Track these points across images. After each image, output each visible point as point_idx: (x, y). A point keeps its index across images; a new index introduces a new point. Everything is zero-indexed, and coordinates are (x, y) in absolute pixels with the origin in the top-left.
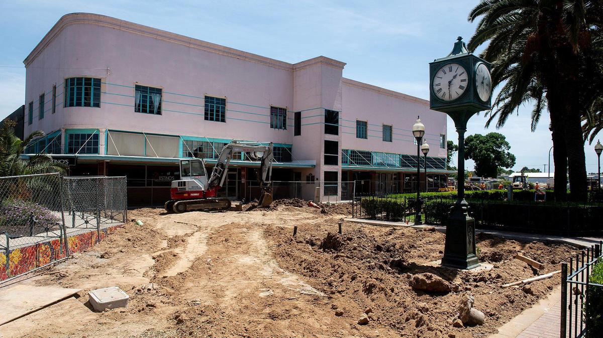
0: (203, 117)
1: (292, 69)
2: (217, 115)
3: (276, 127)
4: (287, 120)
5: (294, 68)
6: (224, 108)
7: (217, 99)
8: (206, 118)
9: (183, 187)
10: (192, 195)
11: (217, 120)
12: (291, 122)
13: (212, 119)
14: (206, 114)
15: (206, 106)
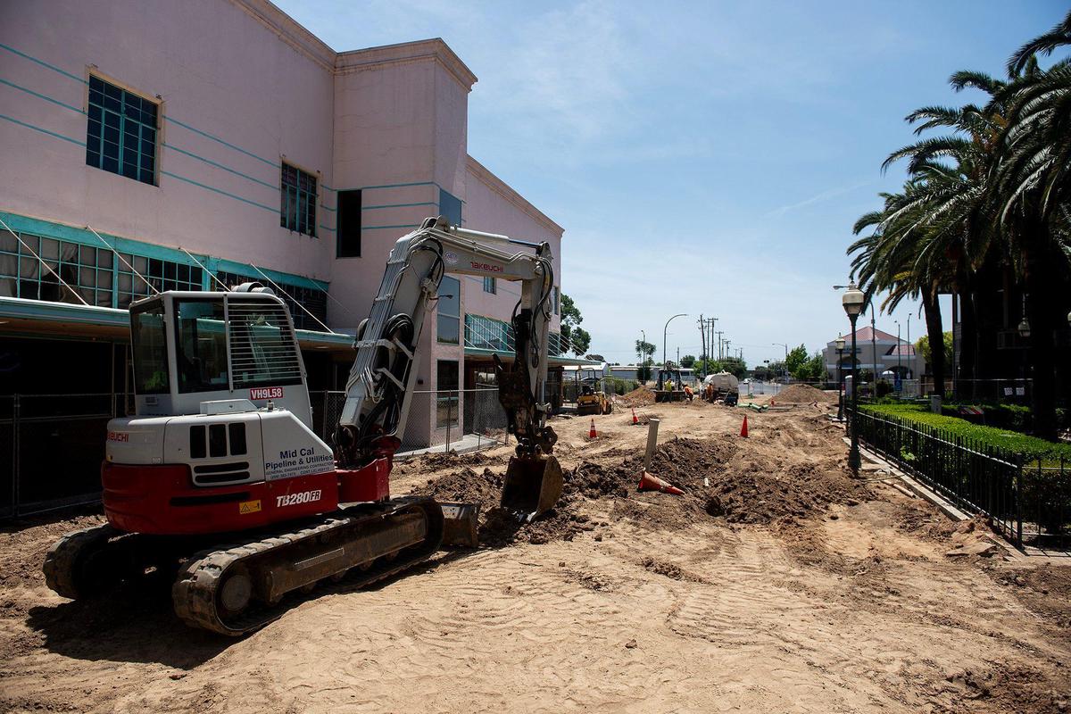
0: (82, 152)
1: (337, 66)
2: (130, 157)
3: (292, 228)
4: (318, 210)
5: (339, 64)
6: (151, 136)
7: (132, 99)
8: (92, 160)
9: (229, 459)
10: (284, 501)
11: (129, 173)
12: (327, 217)
13: (110, 167)
14: (92, 144)
15: (93, 113)
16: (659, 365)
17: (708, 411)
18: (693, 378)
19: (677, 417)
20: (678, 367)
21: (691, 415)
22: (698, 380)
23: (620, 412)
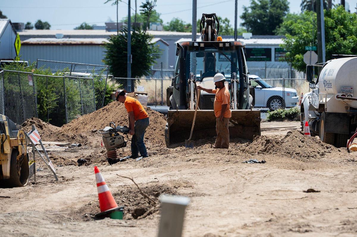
16: (176, 26)
17: (329, 172)
18: (284, 67)
19: (235, 191)
20: (236, 35)
21: (279, 185)
22: (300, 75)
23: (55, 179)
